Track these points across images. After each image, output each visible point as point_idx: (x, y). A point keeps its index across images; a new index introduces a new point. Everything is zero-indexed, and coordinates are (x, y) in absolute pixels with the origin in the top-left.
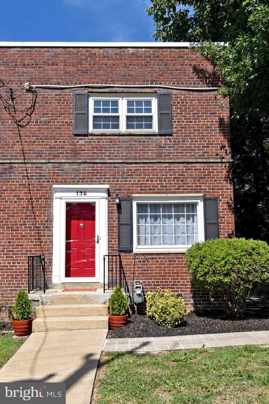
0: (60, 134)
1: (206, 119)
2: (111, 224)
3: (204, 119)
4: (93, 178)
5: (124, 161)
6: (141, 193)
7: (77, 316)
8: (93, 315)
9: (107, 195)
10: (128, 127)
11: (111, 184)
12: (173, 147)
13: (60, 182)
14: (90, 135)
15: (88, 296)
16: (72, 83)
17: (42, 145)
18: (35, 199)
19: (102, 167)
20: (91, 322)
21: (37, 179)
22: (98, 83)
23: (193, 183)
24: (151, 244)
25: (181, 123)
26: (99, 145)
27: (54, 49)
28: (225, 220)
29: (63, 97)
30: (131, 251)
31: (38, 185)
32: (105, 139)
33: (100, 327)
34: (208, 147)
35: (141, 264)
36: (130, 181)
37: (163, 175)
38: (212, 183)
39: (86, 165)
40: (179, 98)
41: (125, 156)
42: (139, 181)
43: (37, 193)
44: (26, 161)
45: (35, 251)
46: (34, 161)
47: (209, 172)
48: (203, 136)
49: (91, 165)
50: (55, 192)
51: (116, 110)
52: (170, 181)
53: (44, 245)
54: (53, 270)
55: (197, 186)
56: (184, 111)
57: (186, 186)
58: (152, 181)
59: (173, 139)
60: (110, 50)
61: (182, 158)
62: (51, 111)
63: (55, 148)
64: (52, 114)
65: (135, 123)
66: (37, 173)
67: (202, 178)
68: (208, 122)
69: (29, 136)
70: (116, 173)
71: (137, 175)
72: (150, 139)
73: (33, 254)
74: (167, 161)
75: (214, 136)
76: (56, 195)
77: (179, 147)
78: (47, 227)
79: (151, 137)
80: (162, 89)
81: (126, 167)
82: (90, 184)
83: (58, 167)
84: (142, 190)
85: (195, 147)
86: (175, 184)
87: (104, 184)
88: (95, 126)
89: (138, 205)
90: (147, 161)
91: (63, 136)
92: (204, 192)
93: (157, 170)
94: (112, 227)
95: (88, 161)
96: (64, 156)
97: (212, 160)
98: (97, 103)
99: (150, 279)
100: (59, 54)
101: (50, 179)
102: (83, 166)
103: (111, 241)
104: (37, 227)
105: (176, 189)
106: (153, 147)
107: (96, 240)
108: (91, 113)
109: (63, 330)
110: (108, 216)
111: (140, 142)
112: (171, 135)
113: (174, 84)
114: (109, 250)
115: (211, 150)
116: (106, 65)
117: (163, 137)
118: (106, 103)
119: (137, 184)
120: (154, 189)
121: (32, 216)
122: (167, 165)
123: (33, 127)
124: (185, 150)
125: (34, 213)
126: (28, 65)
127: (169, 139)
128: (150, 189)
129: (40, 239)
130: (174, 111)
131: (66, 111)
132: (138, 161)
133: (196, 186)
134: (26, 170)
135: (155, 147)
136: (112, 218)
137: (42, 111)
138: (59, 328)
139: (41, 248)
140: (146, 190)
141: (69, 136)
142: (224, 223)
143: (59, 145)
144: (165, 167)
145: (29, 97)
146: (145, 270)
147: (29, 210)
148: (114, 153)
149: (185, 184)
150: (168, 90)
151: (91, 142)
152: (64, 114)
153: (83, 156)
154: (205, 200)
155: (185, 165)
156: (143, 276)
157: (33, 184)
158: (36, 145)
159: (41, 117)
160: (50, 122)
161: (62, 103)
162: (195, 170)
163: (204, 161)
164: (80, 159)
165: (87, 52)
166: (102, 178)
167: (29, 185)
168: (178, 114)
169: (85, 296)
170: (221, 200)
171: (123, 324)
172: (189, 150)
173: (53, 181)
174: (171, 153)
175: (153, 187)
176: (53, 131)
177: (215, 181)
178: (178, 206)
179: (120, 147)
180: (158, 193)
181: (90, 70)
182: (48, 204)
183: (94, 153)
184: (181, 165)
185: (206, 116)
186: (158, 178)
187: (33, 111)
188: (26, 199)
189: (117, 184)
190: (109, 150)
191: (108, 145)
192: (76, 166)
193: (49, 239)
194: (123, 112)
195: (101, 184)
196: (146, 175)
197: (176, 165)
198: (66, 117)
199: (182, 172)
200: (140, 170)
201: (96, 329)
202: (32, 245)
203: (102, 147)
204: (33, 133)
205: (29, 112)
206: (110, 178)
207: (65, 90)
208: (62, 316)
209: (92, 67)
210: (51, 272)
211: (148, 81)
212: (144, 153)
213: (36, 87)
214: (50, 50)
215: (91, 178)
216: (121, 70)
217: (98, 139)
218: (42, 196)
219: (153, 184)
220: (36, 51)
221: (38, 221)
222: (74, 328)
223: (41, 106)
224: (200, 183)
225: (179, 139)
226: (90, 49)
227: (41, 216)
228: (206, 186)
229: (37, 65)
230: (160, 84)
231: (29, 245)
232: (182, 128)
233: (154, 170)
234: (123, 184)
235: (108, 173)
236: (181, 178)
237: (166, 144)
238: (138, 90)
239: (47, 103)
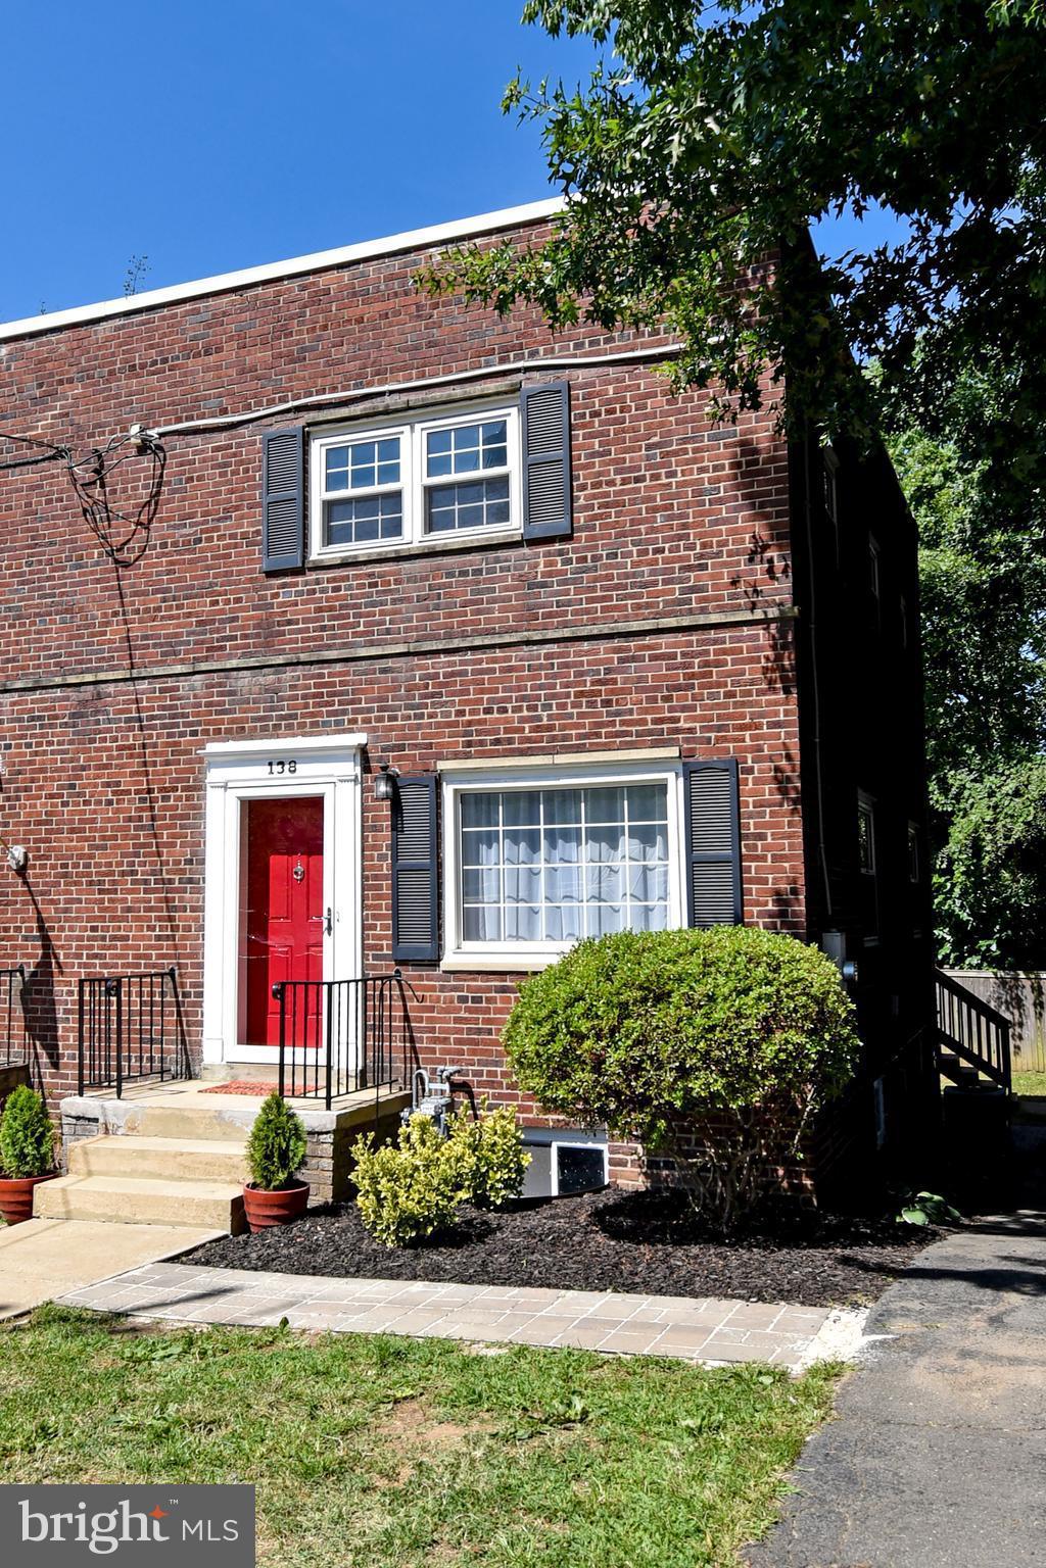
0: (226, 574)
1: (694, 461)
2: (372, 868)
3: (688, 462)
4: (320, 714)
5: (412, 647)
6: (467, 756)
7: (171, 1178)
9: (358, 769)
10: (430, 525)
11: (374, 729)
12: (574, 581)
13: (228, 731)
14: (310, 569)
16: (259, 404)
17: (178, 617)
18: (160, 790)
19: (347, 673)
20: (184, 1203)
21: (164, 726)
22: (334, 390)
23: (646, 711)
25: (605, 489)
26: (337, 599)
27: (211, 302)
28: (766, 848)
29: (235, 455)
30: (435, 963)
31: (168, 745)
32: (356, 577)
33: (209, 1220)
34: (704, 567)
35: (468, 1010)
36: (431, 716)
37: (540, 687)
38: (718, 706)
39: (299, 671)
40: (599, 394)
41: (416, 629)
42: (461, 713)
43: (165, 773)
44: (135, 673)
45: (160, 957)
46: (156, 671)
47: (707, 664)
48: (685, 526)
49: (315, 670)
50: (211, 765)
51: (391, 473)
52: (563, 706)
53: (183, 938)
54: (206, 1019)
55: (661, 721)
56: (615, 442)
57: (623, 723)
58: (505, 710)
59: (575, 551)
60: (371, 268)
61: (605, 621)
62: (201, 504)
63: (213, 622)
64: (205, 514)
65: (457, 507)
66: (163, 708)
67: (678, 688)
68: (702, 470)
69: (145, 593)
70: (388, 689)
71: (453, 694)
72: (497, 560)
73: (154, 966)
74: (551, 635)
75: (725, 521)
76: (214, 775)
77: (596, 580)
78: (190, 881)
79: (502, 554)
80: (536, 375)
81: (421, 668)
82: (311, 734)
83: (220, 685)
84: (469, 744)
85: (653, 573)
86: (581, 715)
87: (351, 731)
88: (330, 537)
89: (463, 798)
90: (487, 642)
91: (236, 583)
92: (687, 740)
93: (521, 668)
94: (376, 877)
95: (303, 657)
96: (237, 647)
97: (715, 618)
98: (334, 456)
99: (496, 1064)
100: (224, 314)
101: (199, 723)
102: (289, 674)
103: (374, 927)
104: (163, 881)
105: (586, 736)
106: (507, 589)
107: (325, 925)
108: (318, 494)
109: (110, 1219)
110: (364, 839)
111: (464, 573)
112: (568, 538)
113: (578, 346)
114: (364, 957)
115: (713, 577)
116: (360, 321)
117: (542, 550)
118: (363, 452)
119: (455, 724)
120: (510, 741)
121: (150, 845)
122: (554, 648)
123: (155, 564)
124: (617, 587)
125: (155, 836)
126: (143, 366)
127: (561, 553)
128: (497, 742)
129: (171, 919)
130: (581, 447)
131: (242, 499)
132: (456, 643)
133: (656, 721)
134: (137, 701)
135: (514, 588)
136: (375, 848)
137: (179, 509)
138: (99, 1211)
139: (175, 947)
140: (482, 743)
141: (251, 580)
142: (763, 858)
143: (222, 611)
144: (548, 656)
145: (146, 469)
146: (479, 1031)
147: (142, 828)
148: (383, 623)
149: (618, 713)
150: (559, 373)
151: (314, 592)
152: (237, 508)
153: (291, 641)
154: (689, 772)
155: (616, 643)
156: (473, 1052)
157: (155, 745)
158: (163, 618)
159: (175, 527)
160: (200, 540)
161: (234, 473)
162: (653, 658)
163: (686, 621)
164: (282, 652)
165: (303, 288)
166: (344, 713)
167: (144, 746)
168: (593, 455)
170: (750, 771)
172: (633, 585)
173: (206, 732)
174: (569, 603)
175: (506, 731)
176: (208, 568)
177: (730, 695)
178: (605, 799)
179: (401, 600)
180: (522, 753)
181: (313, 349)
182: (194, 807)
183: (323, 628)
184: (603, 645)
185: (695, 450)
186: (523, 699)
187: (154, 513)
188: (137, 792)
189: (391, 729)
190: (368, 615)
191: (363, 596)
192: (269, 678)
193: (196, 919)
194: (413, 478)
195: (344, 731)
196: (482, 691)
197: (586, 646)
198: (242, 517)
199: (608, 671)
200: (463, 673)
201: (197, 1225)
202: (149, 938)
203: (347, 607)
204: (155, 583)
205: (144, 518)
206: (370, 710)
207: (241, 430)
208: (132, 1174)
209: (319, 339)
210: (200, 1024)
211: (492, 352)
212: (479, 612)
213: (161, 435)
214: (201, 305)
215: (312, 715)
216: (407, 331)
217: (334, 580)
218: (178, 780)
219: (506, 721)
220: (163, 318)
221: (167, 863)
222: (138, 1217)
223: (174, 491)
224: (671, 709)
225: (596, 547)
226: (311, 279)
227: (173, 845)
228: (694, 719)
229: (165, 361)
230: (533, 354)
231: (143, 938)
232: (606, 505)
233: (511, 669)
234: (411, 727)
235: (363, 691)
236: (602, 693)
237: (550, 574)
238: (458, 392)
239: (190, 479)
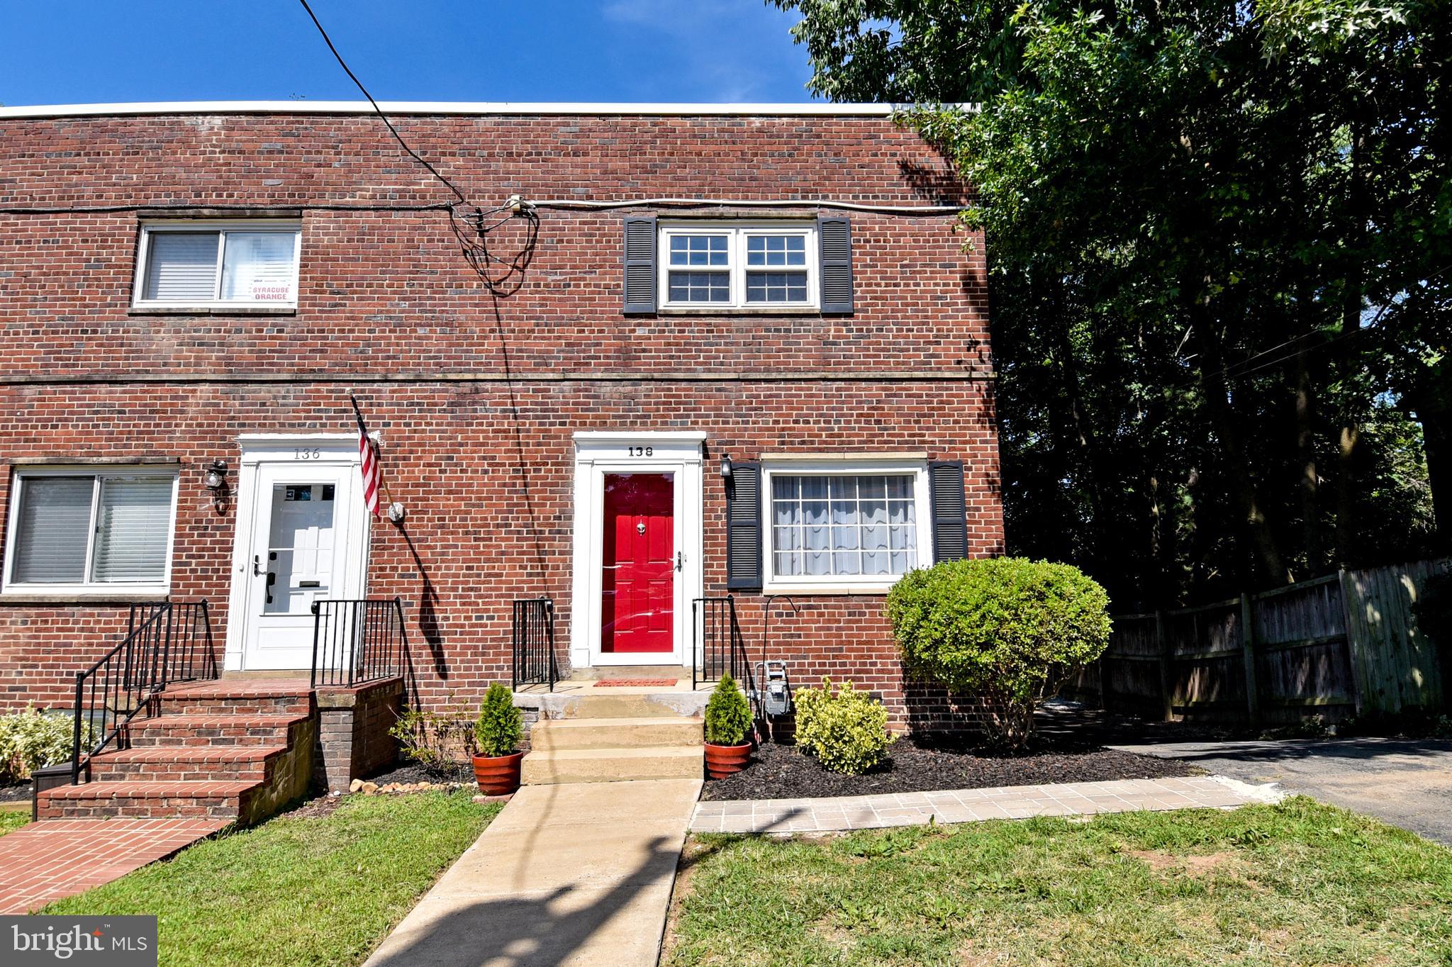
0: (591, 312)
1: (931, 278)
2: (710, 524)
3: (927, 279)
4: (669, 416)
5: (742, 376)
6: (782, 451)
7: (629, 746)
8: (667, 745)
9: (701, 456)
10: (751, 296)
11: (712, 429)
12: (855, 343)
13: (591, 424)
14: (661, 316)
15: (655, 698)
16: (619, 197)
17: (549, 338)
18: (532, 464)
19: (691, 390)
20: (663, 761)
21: (537, 417)
22: (680, 196)
23: (904, 429)
24: (806, 573)
25: (874, 288)
26: (682, 338)
27: (578, 119)
28: (981, 516)
29: (599, 229)
30: (759, 590)
31: (540, 431)
32: (697, 325)
33: (685, 772)
34: (938, 343)
35: (783, 622)
36: (754, 423)
37: (833, 409)
38: (950, 428)
39: (652, 385)
40: (869, 229)
41: (743, 364)
42: (776, 422)
43: (537, 452)
44: (511, 376)
45: (530, 589)
46: (530, 376)
47: (942, 402)
48: (926, 317)
49: (664, 385)
50: (579, 448)
51: (722, 259)
52: (848, 422)
53: (552, 574)
54: (573, 635)
55: (913, 435)
56: (881, 260)
57: (889, 435)
58: (808, 422)
59: (855, 324)
60: (707, 121)
61: (876, 370)
62: (570, 260)
63: (580, 345)
64: (573, 267)
65: (766, 287)
66: (536, 404)
67: (924, 415)
68: (936, 285)
69: (520, 319)
70: (722, 403)
71: (771, 409)
72: (802, 324)
73: (526, 596)
74: (841, 375)
75: (951, 317)
76: (581, 455)
77: (870, 344)
78: (559, 532)
79: (804, 321)
80: (828, 210)
81: (747, 390)
82: (662, 430)
83: (586, 390)
84: (783, 443)
85: (906, 343)
86: (860, 429)
87: (693, 429)
88: (673, 295)
89: (776, 480)
90: (796, 376)
91: (599, 319)
92: (931, 448)
93: (820, 396)
94: (713, 531)
95: (656, 375)
96: (601, 364)
97: (947, 375)
98: (677, 241)
99: (805, 658)
100: (590, 130)
101: (567, 417)
102: (643, 386)
103: (712, 566)
104: (535, 532)
105: (865, 442)
106: (808, 343)
107: (676, 563)
108: (665, 265)
109: (595, 780)
110: (705, 504)
111: (778, 330)
112: (850, 315)
113: (855, 197)
114: (705, 586)
115: (944, 350)
116: (699, 154)
117: (833, 321)
118: (699, 242)
119: (773, 429)
120: (812, 442)
121: (523, 505)
122: (842, 384)
123: (528, 298)
124: (883, 350)
125: (527, 498)
126: (519, 155)
127: (845, 324)
128: (803, 442)
129: (541, 560)
130: (858, 260)
131: (605, 260)
132: (774, 376)
133: (910, 435)
134: (512, 397)
135: (814, 344)
136: (712, 511)
137: (550, 261)
138: (586, 775)
139: (545, 582)
140: (792, 443)
141: (612, 318)
142: (979, 522)
143: (588, 338)
144: (838, 389)
145: (520, 229)
146: (792, 636)
147: (516, 492)
148: (718, 357)
149: (885, 429)
150: (843, 212)
151: (664, 331)
152: (601, 266)
153: (645, 364)
154: (934, 467)
155: (883, 385)
156: (788, 651)
157: (528, 431)
158: (535, 338)
159: (547, 273)
160: (569, 285)
161: (597, 241)
162: (908, 396)
163: (930, 375)
164: (638, 371)
165: (655, 125)
166: (688, 416)
167: (518, 431)
168: (866, 266)
169: (648, 698)
170: (970, 469)
171: (738, 766)
172: (894, 350)
173: (574, 424)
174: (852, 357)
175: (809, 436)
176: (575, 306)
177: (956, 422)
178: (869, 483)
179: (732, 344)
180: (821, 450)
181: (663, 167)
182: (563, 478)
183: (671, 357)
184: (875, 385)
185: (932, 272)
186: (821, 416)
187: (529, 261)
188: (511, 465)
189: (725, 430)
190: (706, 351)
191: (703, 338)
192: (629, 388)
193: (564, 561)
194: (738, 263)
195: (688, 429)
196: (792, 409)
197: (863, 385)
198: (605, 273)
199: (878, 402)
200: (779, 396)
201: (675, 777)
202: (522, 575)
203: (690, 344)
204: (529, 311)
205: (519, 263)
206: (708, 416)
207: (605, 213)
208: (593, 745)
209: (667, 161)
210: (568, 638)
211: (796, 191)
212: (789, 357)
213: (538, 206)
214: (571, 120)
215: (663, 416)
216: (735, 168)
217: (680, 325)
218: (548, 457)
219: (809, 429)
220: (538, 124)
221: (539, 518)
222: (622, 776)
223: (546, 248)
224: (920, 429)
225: (869, 324)
226: (661, 119)
227: (544, 505)
228: (935, 435)
229: (539, 154)
230: (825, 197)
231: (516, 575)
232: (876, 298)
233: (812, 396)
234: (739, 429)
235: (703, 403)
236: (875, 415)
237: (839, 337)
238: (774, 212)
239: (562, 241)
